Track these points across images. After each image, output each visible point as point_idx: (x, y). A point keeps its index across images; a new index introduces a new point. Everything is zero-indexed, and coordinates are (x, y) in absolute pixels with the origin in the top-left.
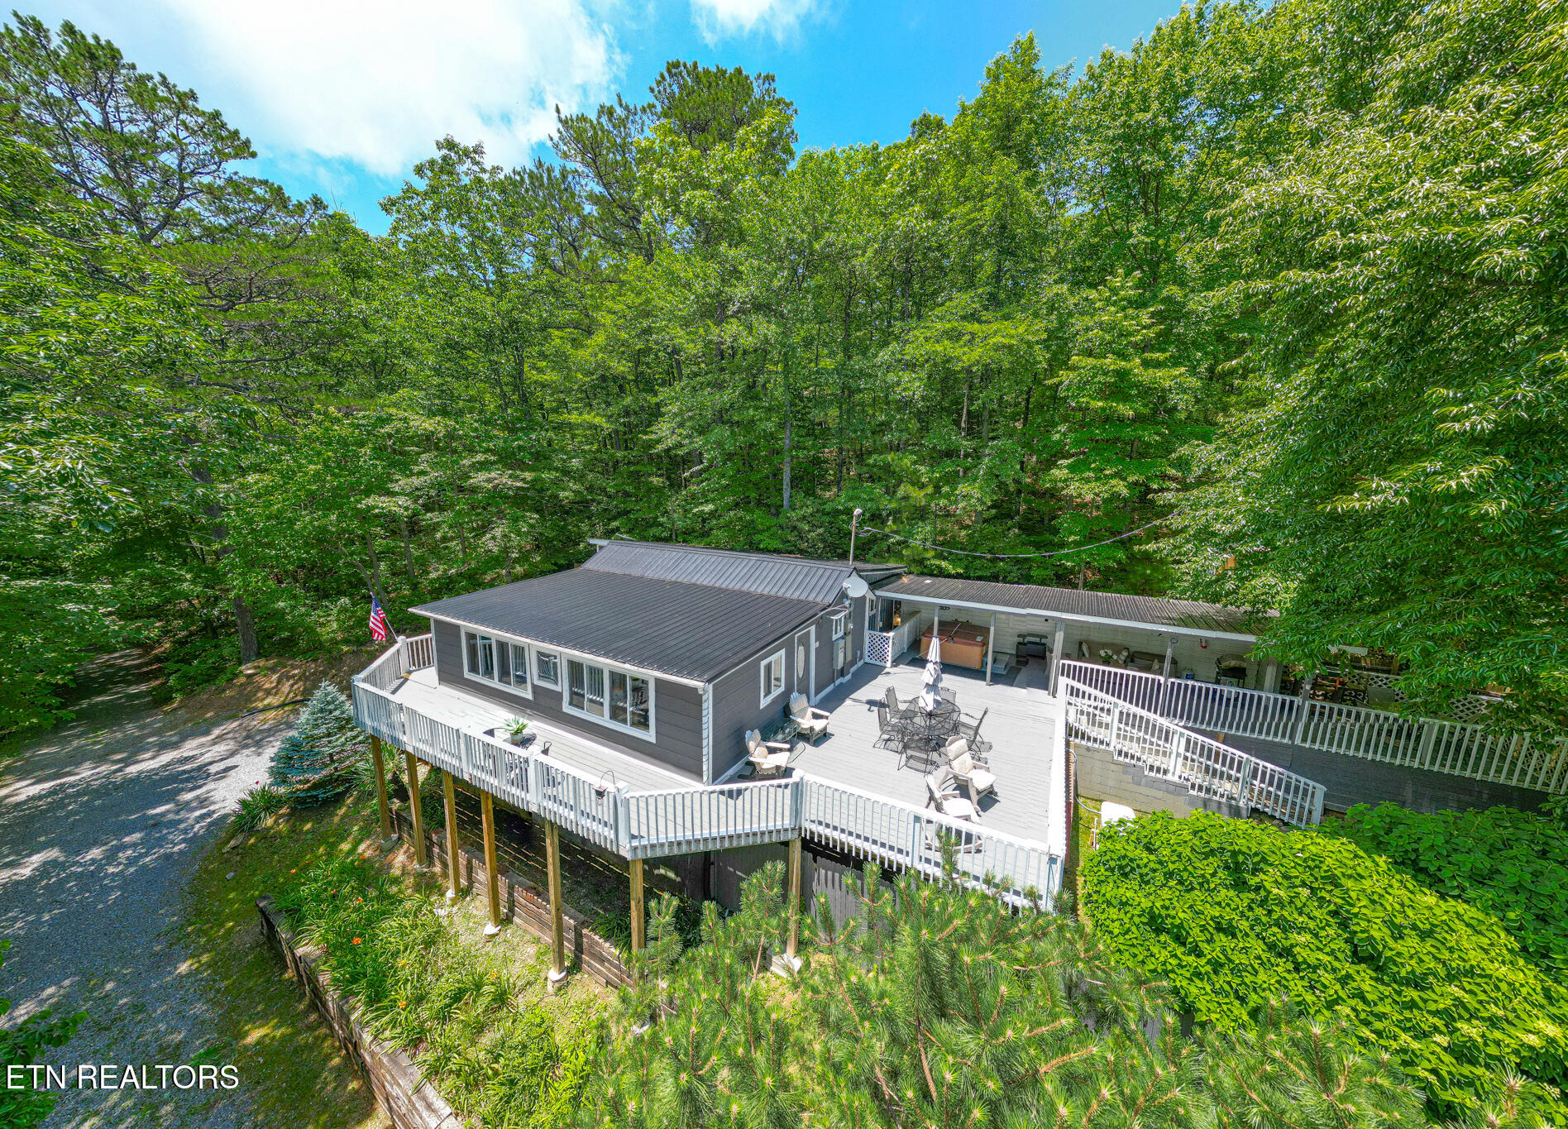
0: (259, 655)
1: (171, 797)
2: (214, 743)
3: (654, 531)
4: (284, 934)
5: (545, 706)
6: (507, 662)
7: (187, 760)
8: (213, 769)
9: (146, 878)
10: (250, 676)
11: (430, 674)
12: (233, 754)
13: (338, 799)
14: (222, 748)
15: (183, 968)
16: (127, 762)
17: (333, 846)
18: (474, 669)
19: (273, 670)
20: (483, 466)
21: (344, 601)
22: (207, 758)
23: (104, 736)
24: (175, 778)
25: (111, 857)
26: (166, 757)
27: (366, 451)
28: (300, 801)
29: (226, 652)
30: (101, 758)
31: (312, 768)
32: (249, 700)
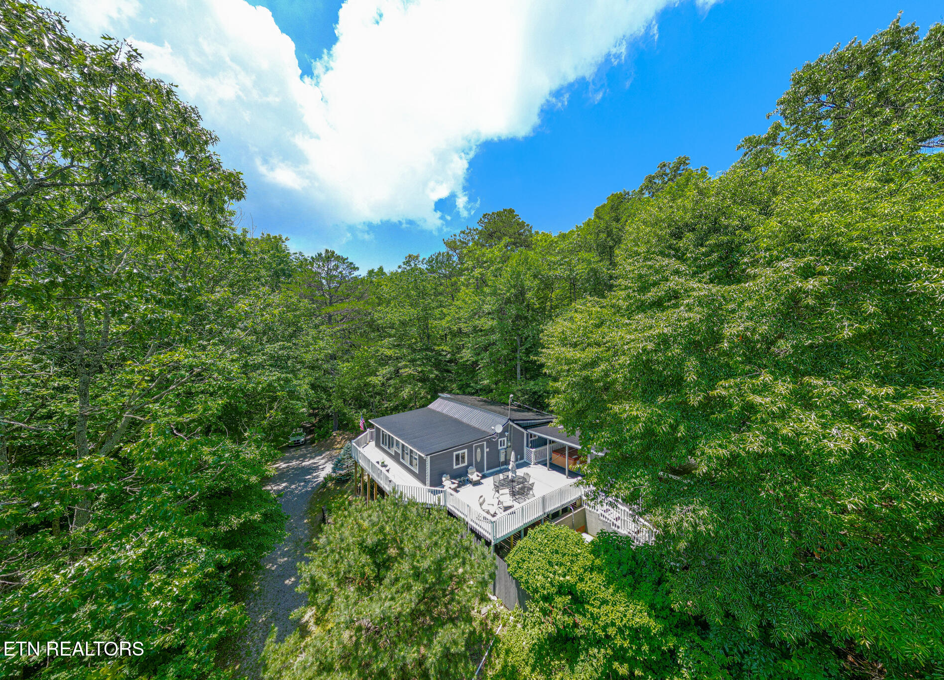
0: (338, 429)
1: (310, 474)
2: (322, 459)
3: (469, 390)
4: (326, 515)
5: (396, 458)
6: (390, 442)
7: (315, 463)
8: (320, 467)
9: (301, 496)
10: (335, 436)
11: (373, 443)
12: (326, 462)
13: (347, 481)
14: (323, 461)
15: (305, 521)
16: (303, 461)
17: (343, 495)
18: (383, 443)
19: (341, 435)
20: (405, 366)
21: (365, 410)
22: (320, 464)
23: (299, 452)
24: (310, 469)
25: (296, 488)
26: (311, 461)
27: (372, 361)
28: (338, 480)
29: (330, 426)
30: (297, 459)
31: (343, 469)
32: (333, 445)
